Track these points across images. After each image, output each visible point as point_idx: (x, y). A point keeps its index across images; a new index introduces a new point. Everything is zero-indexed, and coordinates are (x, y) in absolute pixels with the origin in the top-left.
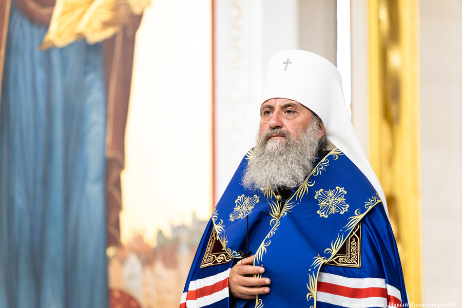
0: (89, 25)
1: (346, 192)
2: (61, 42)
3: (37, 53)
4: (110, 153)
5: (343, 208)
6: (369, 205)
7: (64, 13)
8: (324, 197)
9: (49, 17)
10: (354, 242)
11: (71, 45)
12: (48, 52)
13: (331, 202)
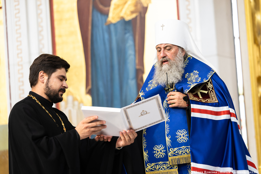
0: (125, 13)
2: (114, 21)
3: (105, 27)
4: (138, 67)
6: (209, 76)
7: (115, 9)
8: (189, 76)
9: (108, 11)
11: (118, 22)
12: (109, 26)
13: (193, 77)
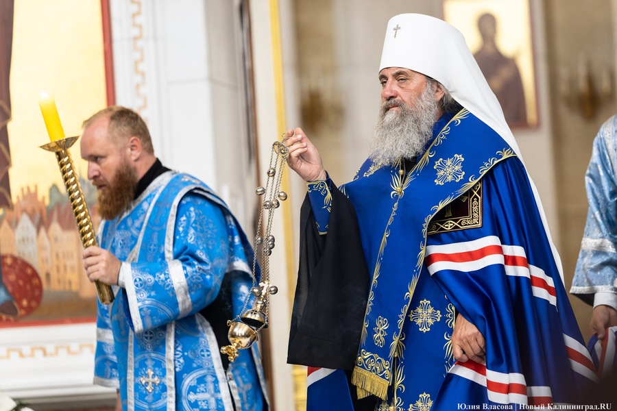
1: (463, 159)
5: (459, 176)
6: (483, 170)
10: (475, 202)
13: (449, 170)
